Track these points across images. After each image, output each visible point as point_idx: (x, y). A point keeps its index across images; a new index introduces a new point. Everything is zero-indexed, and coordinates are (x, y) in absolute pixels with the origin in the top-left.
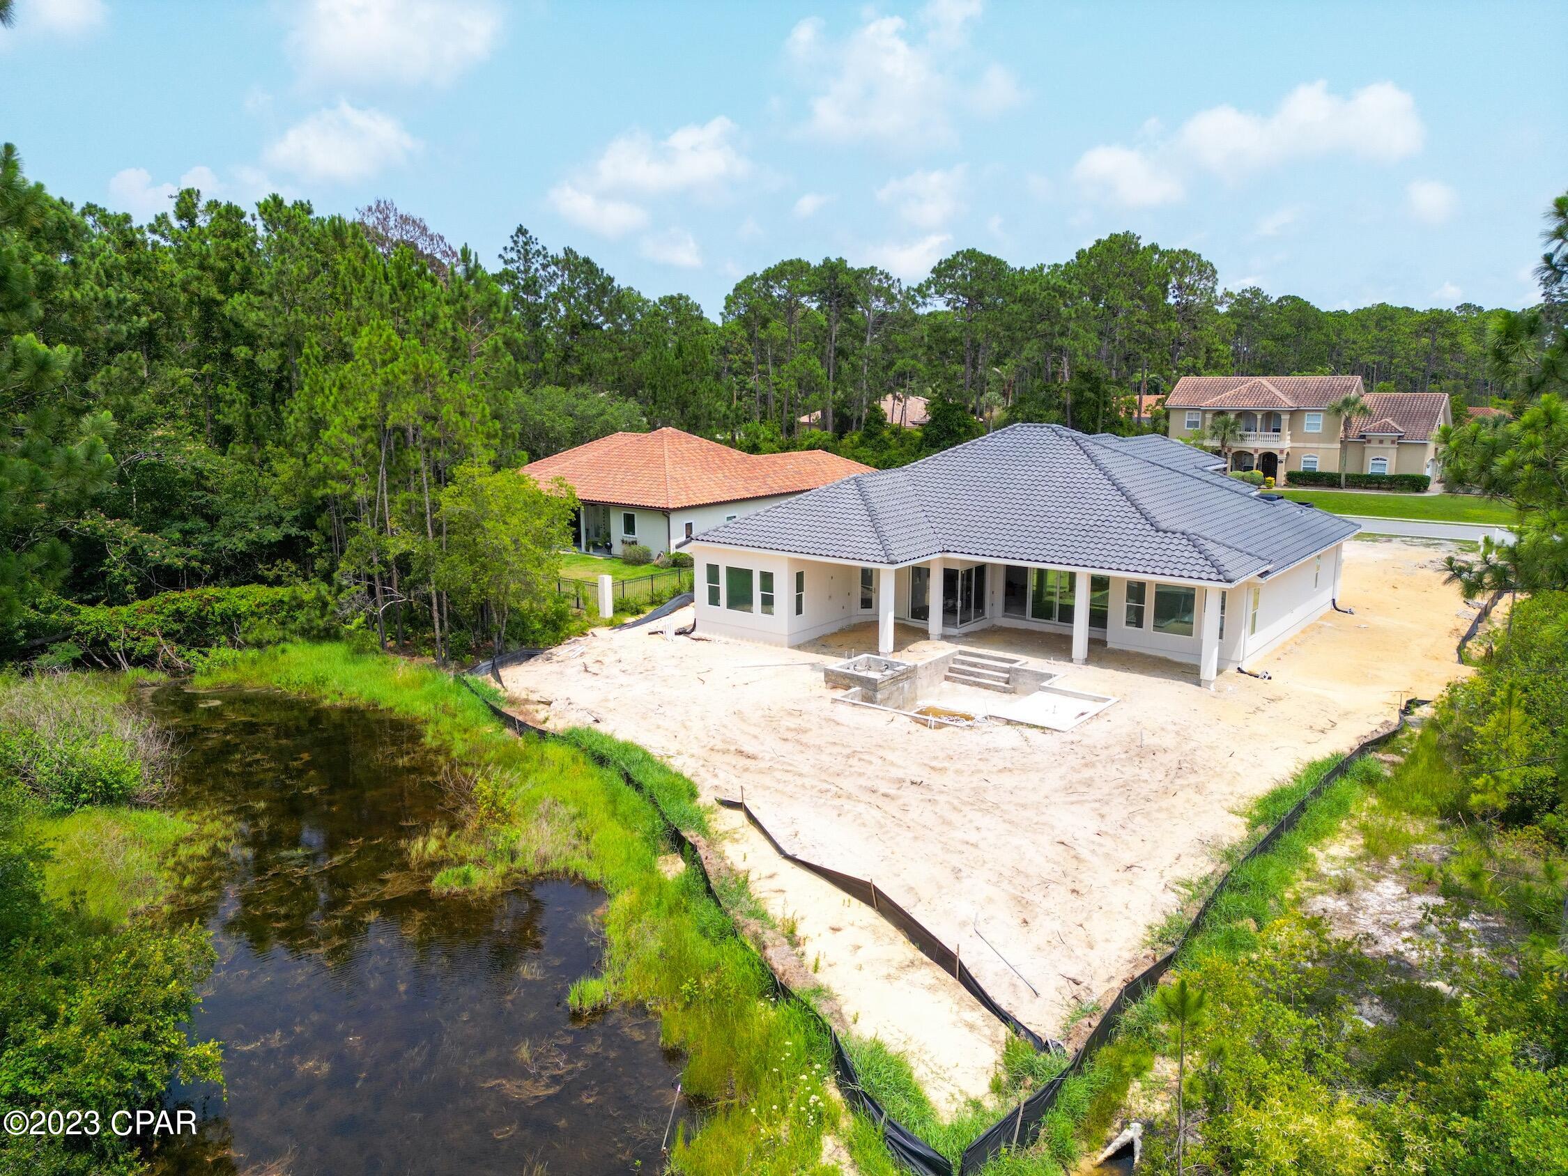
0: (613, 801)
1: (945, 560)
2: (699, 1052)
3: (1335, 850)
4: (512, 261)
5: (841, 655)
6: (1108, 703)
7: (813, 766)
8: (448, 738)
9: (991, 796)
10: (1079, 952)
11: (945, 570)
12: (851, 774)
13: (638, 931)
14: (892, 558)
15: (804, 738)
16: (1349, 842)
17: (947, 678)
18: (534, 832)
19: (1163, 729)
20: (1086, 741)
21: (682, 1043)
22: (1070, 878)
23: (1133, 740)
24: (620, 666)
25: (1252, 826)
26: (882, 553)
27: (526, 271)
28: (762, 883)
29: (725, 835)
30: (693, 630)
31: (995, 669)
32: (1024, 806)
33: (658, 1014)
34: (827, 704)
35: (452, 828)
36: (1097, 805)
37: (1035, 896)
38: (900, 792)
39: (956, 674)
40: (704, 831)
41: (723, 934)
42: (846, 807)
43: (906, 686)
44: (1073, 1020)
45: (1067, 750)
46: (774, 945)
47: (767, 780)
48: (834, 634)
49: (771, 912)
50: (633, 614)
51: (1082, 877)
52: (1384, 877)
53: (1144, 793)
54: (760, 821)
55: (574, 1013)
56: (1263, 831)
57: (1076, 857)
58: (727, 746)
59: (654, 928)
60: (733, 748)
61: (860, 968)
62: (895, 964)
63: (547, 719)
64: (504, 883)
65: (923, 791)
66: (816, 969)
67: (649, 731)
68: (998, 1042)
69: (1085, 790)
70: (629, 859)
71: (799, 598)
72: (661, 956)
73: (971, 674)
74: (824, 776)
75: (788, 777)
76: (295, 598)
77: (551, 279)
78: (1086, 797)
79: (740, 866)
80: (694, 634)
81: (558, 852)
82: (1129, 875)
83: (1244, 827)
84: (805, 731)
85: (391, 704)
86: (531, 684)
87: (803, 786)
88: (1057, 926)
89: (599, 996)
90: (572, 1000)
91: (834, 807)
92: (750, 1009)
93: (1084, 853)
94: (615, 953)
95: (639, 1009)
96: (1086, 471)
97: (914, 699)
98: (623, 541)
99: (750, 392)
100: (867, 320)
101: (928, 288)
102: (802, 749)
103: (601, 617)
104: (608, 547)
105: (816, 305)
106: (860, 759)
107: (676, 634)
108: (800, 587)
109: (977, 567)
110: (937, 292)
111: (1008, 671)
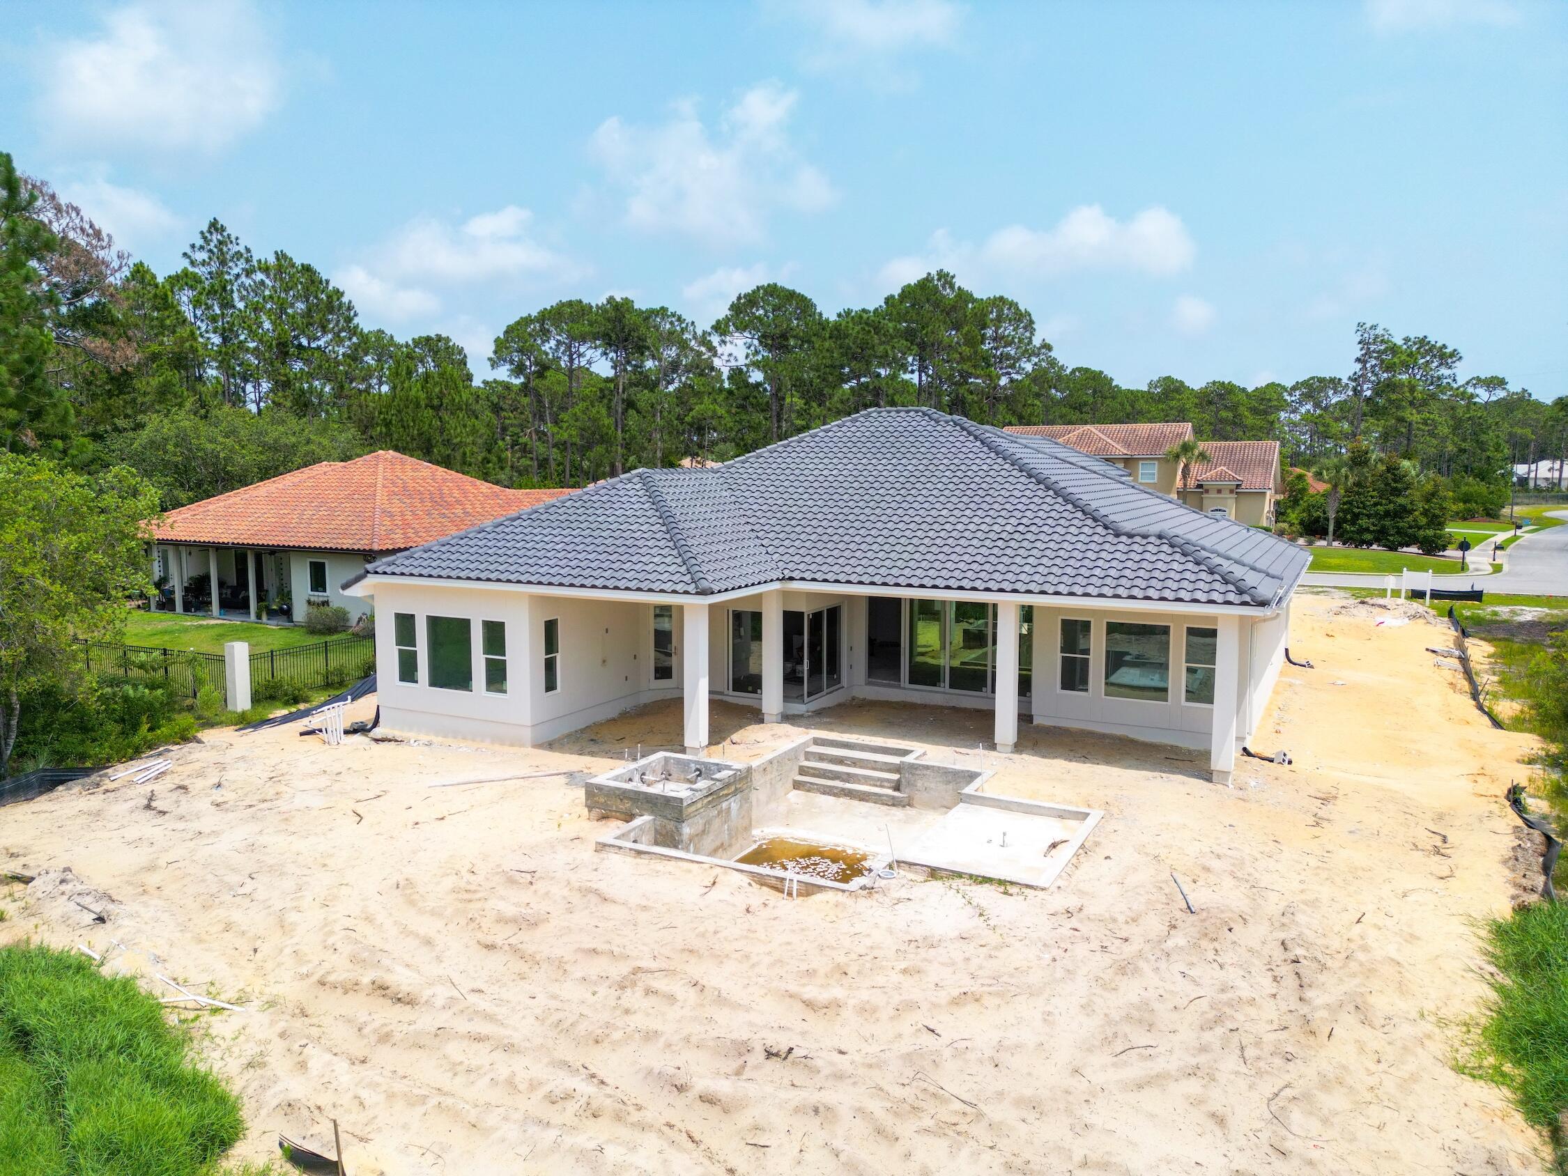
1: (786, 594)
4: (202, 263)
5: (619, 756)
6: (1088, 824)
7: (541, 1020)
11: (785, 612)
12: (627, 1039)
14: (704, 584)
15: (531, 941)
17: (797, 785)
19: (1206, 868)
20: (1093, 909)
26: (687, 578)
27: (222, 275)
30: (376, 722)
31: (875, 766)
34: (586, 854)
38: (742, 1087)
39: (811, 777)
43: (734, 806)
45: (1065, 931)
48: (613, 721)
50: (285, 704)
58: (358, 974)
60: (368, 979)
71: (550, 666)
73: (836, 776)
77: (257, 290)
78: (1158, 1064)
80: (378, 732)
84: (535, 924)
91: (581, 1150)
97: (748, 828)
98: (309, 602)
99: (525, 450)
100: (659, 370)
101: (727, 325)
102: (524, 967)
103: (230, 707)
104: (287, 613)
105: (600, 351)
106: (649, 992)
107: (346, 732)
108: (551, 643)
109: (832, 604)
110: (737, 329)
111: (897, 769)
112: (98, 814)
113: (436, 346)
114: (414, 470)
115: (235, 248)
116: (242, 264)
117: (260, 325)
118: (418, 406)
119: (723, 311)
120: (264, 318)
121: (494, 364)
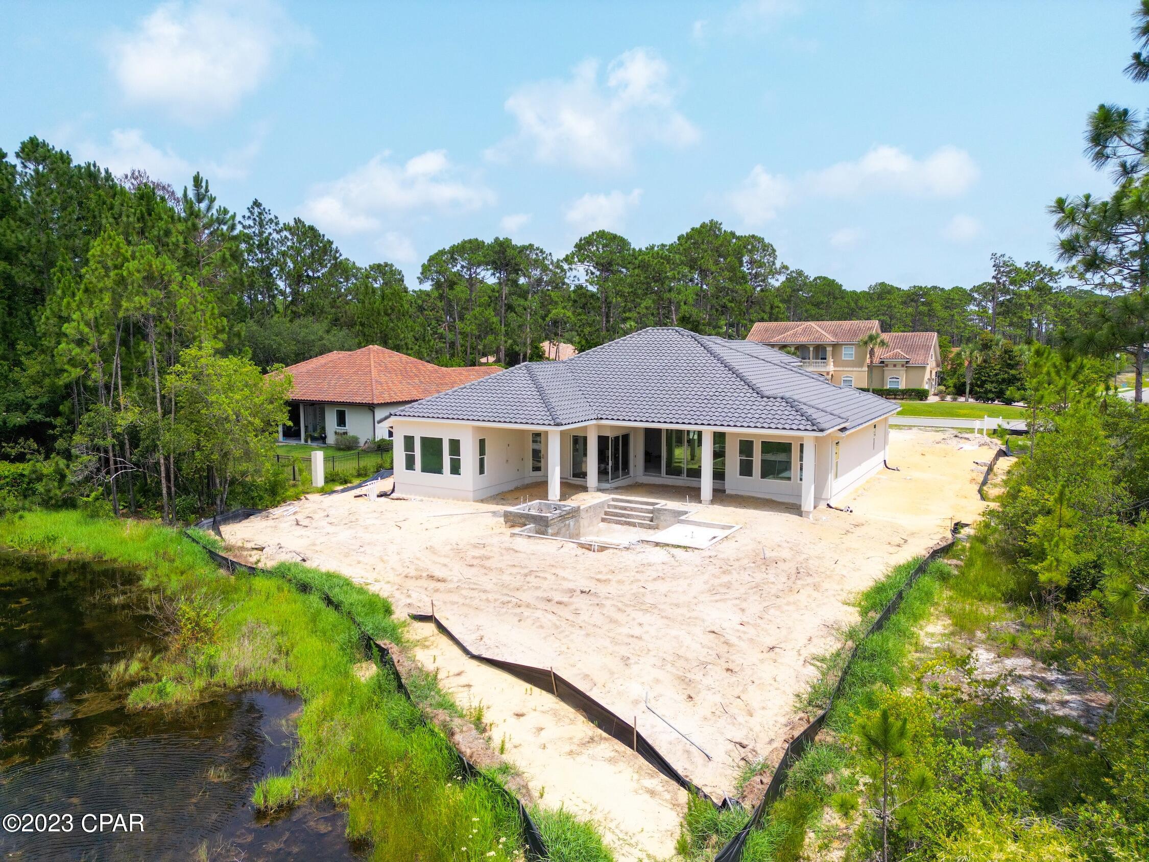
0: (314, 619)
1: (599, 427)
2: (385, 839)
3: (931, 629)
4: (250, 227)
6: (734, 529)
7: (496, 584)
8: (165, 579)
9: (649, 599)
10: (741, 719)
11: (599, 437)
12: (529, 588)
13: (331, 729)
14: (558, 421)
15: (488, 563)
16: (940, 623)
17: (603, 520)
18: (236, 649)
19: (779, 546)
20: (721, 556)
21: (368, 833)
22: (723, 660)
23: (757, 555)
24: (328, 519)
25: (864, 613)
26: (550, 418)
27: (261, 233)
28: (451, 679)
29: (417, 643)
30: (393, 491)
31: (641, 510)
32: (677, 605)
33: (345, 806)
34: (507, 538)
35: (155, 652)
36: (738, 602)
37: (696, 676)
38: (571, 600)
39: (611, 517)
40: (398, 640)
41: (412, 724)
42: (526, 614)
43: (572, 523)
44: (744, 780)
45: (707, 562)
46: (462, 731)
47: (455, 598)
48: (511, 490)
49: (457, 703)
50: (341, 484)
51: (733, 657)
52: (976, 646)
53: (773, 591)
54: (449, 629)
55: (259, 811)
56: (875, 616)
57: (726, 643)
58: (419, 573)
59: (346, 726)
60: (425, 574)
61: (544, 747)
62: (576, 740)
63: (259, 561)
64: (201, 696)
65: (592, 598)
66: (502, 750)
67: (351, 565)
68: (678, 805)
69: (727, 591)
70: (325, 667)
71: (481, 462)
72: (352, 750)
73: (623, 515)
74: (505, 591)
75: (475, 594)
76: (34, 472)
77: (282, 241)
78: (727, 596)
79: (430, 667)
80: (394, 495)
81: (257, 665)
82: (772, 654)
83: (857, 614)
84: (488, 558)
85: (115, 555)
86: (247, 536)
87: (488, 600)
88: (718, 699)
89: (286, 793)
90: (257, 799)
91: (515, 614)
92: (438, 791)
93: (733, 640)
94: (306, 750)
95: (327, 803)
96: (703, 357)
97: (578, 534)
98: (336, 433)
99: (441, 337)
100: (529, 284)
101: (573, 258)
102: (486, 571)
103: (314, 485)
104: (323, 439)
105: (490, 272)
106: (536, 577)
107: (378, 496)
108: (482, 451)
109: (624, 432)
110: (579, 261)
111: (652, 512)
112: (276, 527)
113: (383, 270)
114: (390, 357)
115: (268, 217)
116: (273, 226)
117: (286, 264)
118: (379, 314)
119: (570, 249)
120: (288, 260)
121: (421, 281)
